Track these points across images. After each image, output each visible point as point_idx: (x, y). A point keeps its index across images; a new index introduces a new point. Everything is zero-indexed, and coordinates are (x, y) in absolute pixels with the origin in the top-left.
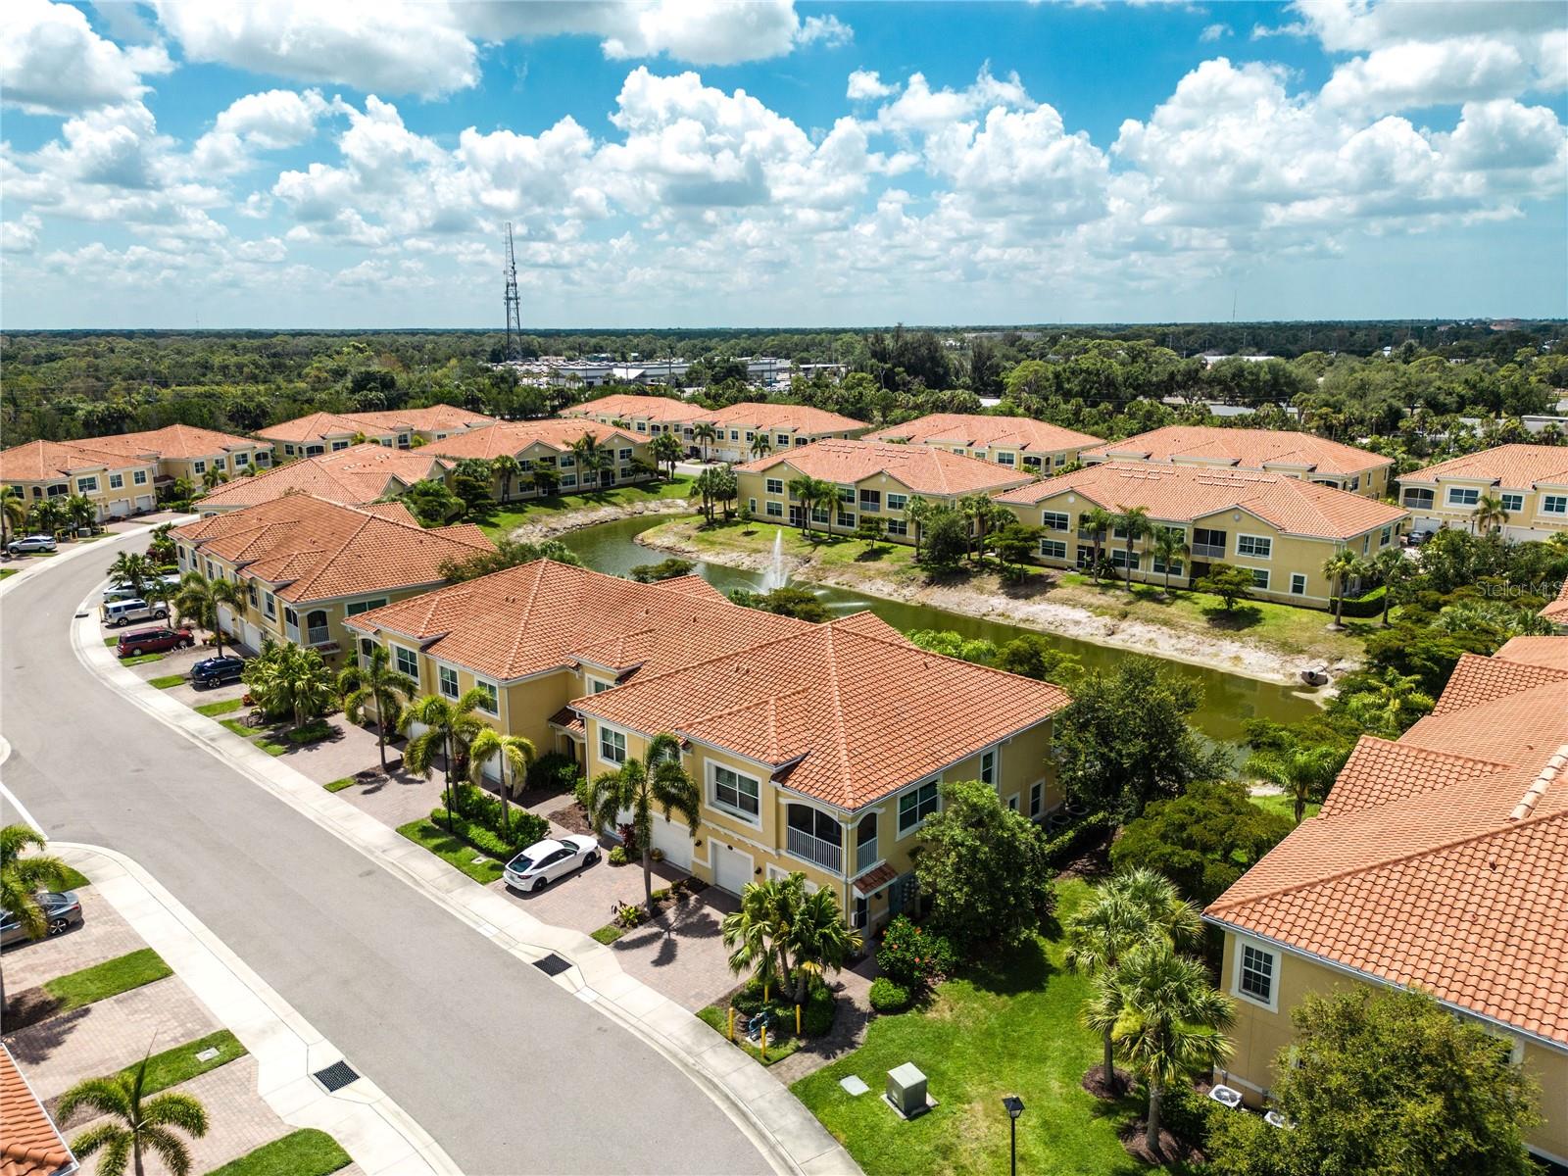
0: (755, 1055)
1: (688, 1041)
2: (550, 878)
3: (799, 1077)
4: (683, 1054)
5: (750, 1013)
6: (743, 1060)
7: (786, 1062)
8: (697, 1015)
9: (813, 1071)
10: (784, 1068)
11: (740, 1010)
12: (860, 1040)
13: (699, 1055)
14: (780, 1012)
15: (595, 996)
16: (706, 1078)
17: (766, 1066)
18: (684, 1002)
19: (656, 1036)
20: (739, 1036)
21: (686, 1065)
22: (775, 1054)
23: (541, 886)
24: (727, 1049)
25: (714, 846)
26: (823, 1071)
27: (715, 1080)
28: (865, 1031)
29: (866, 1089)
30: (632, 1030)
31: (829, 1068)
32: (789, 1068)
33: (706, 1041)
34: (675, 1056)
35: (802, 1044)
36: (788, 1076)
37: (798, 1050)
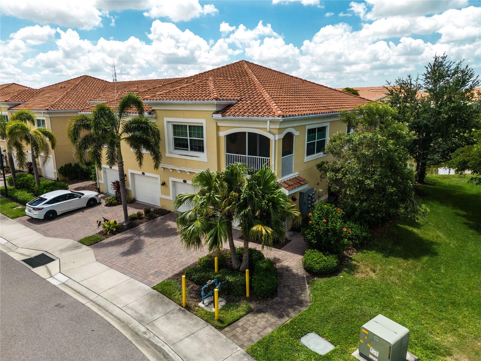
0: (208, 319)
1: (142, 310)
2: (59, 212)
3: (256, 338)
4: (135, 323)
5: (200, 282)
6: (197, 324)
7: (240, 323)
8: (154, 288)
9: (270, 330)
10: (239, 330)
11: (192, 280)
12: (308, 299)
13: (151, 323)
14: (230, 279)
15: (64, 279)
16: (156, 347)
17: (220, 329)
18: (143, 279)
19: (111, 308)
20: (192, 303)
21: (136, 334)
22: (229, 316)
23: (51, 216)
24: (181, 315)
25: (174, 182)
26: (280, 329)
27: (166, 348)
28: (308, 291)
29: (331, 347)
30: (89, 305)
31: (285, 326)
32: (245, 330)
33: (160, 309)
34: (125, 325)
35: (252, 306)
36: (244, 338)
37: (250, 311)
